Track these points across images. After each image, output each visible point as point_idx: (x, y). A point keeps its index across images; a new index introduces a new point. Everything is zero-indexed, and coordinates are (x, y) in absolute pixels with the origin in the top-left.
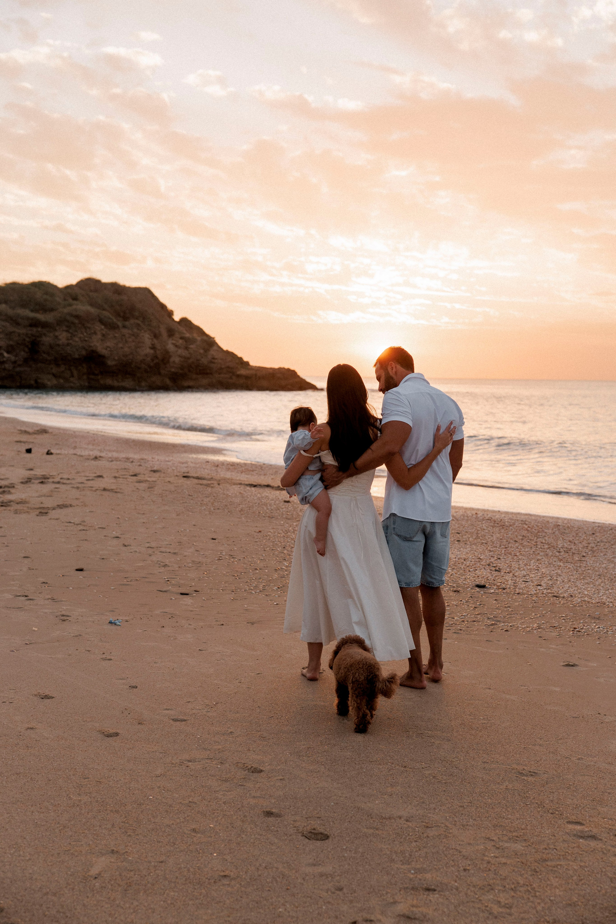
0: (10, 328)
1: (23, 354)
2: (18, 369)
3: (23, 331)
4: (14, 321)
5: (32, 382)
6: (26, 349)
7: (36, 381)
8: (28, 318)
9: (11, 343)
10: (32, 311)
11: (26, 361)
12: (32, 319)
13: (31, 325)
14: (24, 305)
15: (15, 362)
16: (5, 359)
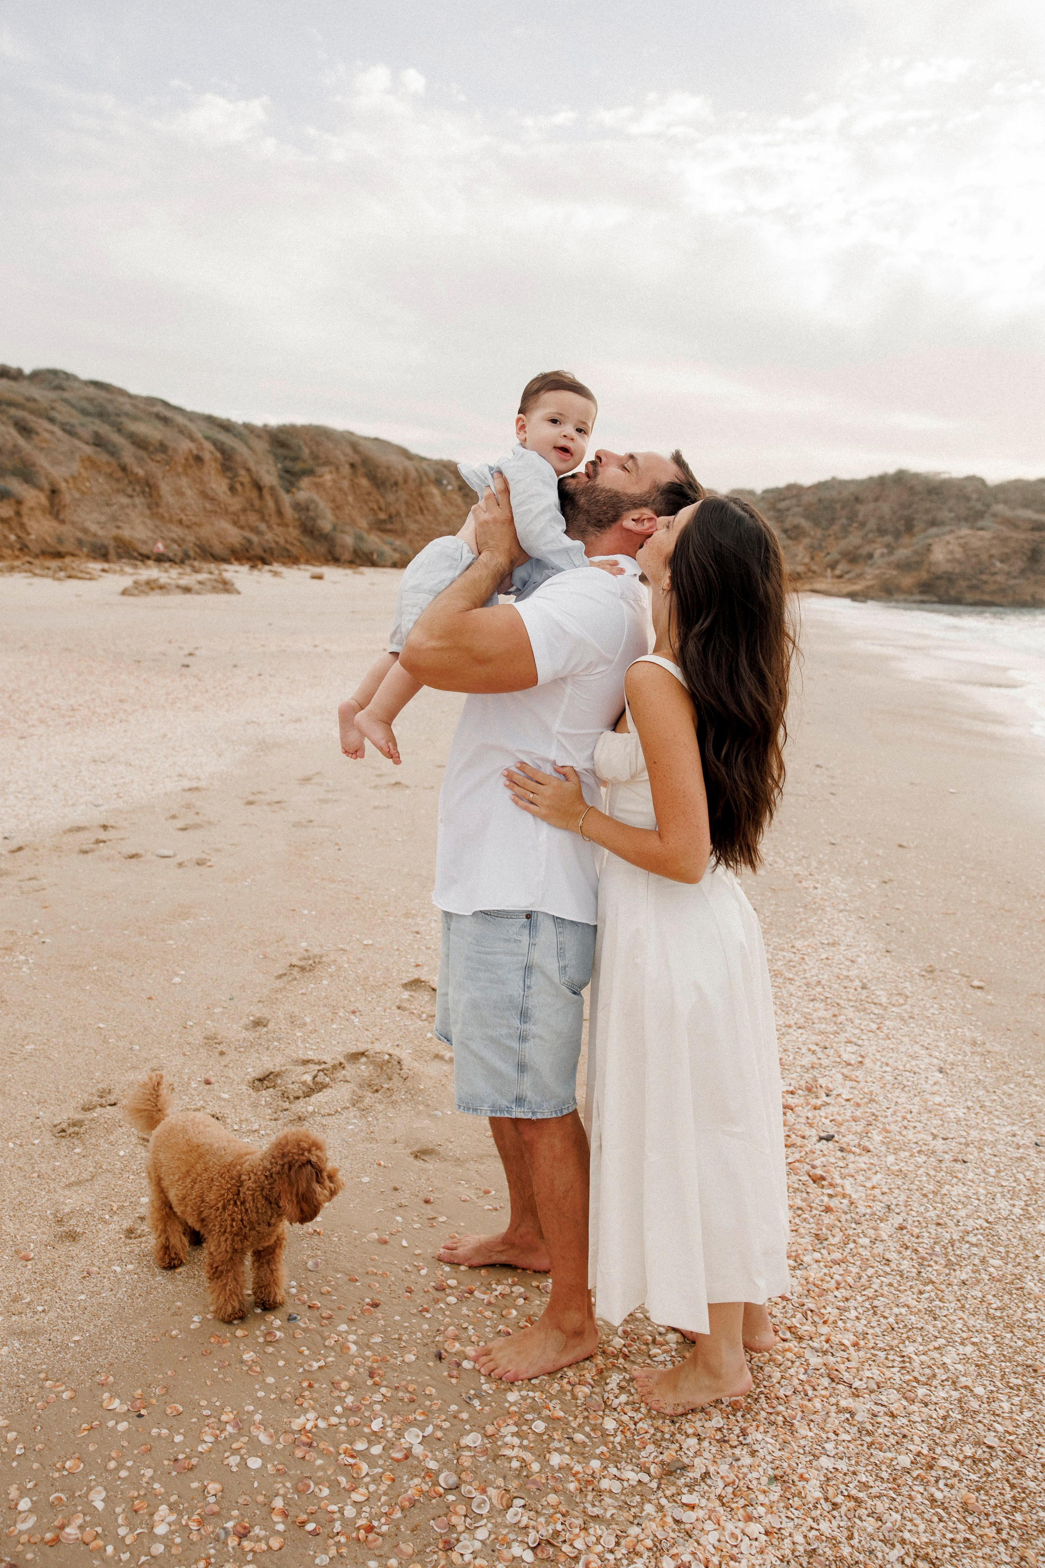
0: (1007, 532)
1: (1019, 564)
2: (1012, 582)
3: (1022, 536)
4: (1013, 524)
5: (1029, 598)
6: (1025, 558)
7: (1033, 597)
8: (1030, 521)
9: (1006, 550)
10: (1037, 511)
11: (1022, 572)
12: (1035, 521)
13: (1033, 529)
14: (1026, 505)
15: (1009, 573)
16: (997, 570)
